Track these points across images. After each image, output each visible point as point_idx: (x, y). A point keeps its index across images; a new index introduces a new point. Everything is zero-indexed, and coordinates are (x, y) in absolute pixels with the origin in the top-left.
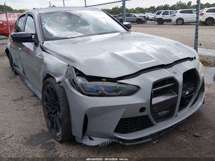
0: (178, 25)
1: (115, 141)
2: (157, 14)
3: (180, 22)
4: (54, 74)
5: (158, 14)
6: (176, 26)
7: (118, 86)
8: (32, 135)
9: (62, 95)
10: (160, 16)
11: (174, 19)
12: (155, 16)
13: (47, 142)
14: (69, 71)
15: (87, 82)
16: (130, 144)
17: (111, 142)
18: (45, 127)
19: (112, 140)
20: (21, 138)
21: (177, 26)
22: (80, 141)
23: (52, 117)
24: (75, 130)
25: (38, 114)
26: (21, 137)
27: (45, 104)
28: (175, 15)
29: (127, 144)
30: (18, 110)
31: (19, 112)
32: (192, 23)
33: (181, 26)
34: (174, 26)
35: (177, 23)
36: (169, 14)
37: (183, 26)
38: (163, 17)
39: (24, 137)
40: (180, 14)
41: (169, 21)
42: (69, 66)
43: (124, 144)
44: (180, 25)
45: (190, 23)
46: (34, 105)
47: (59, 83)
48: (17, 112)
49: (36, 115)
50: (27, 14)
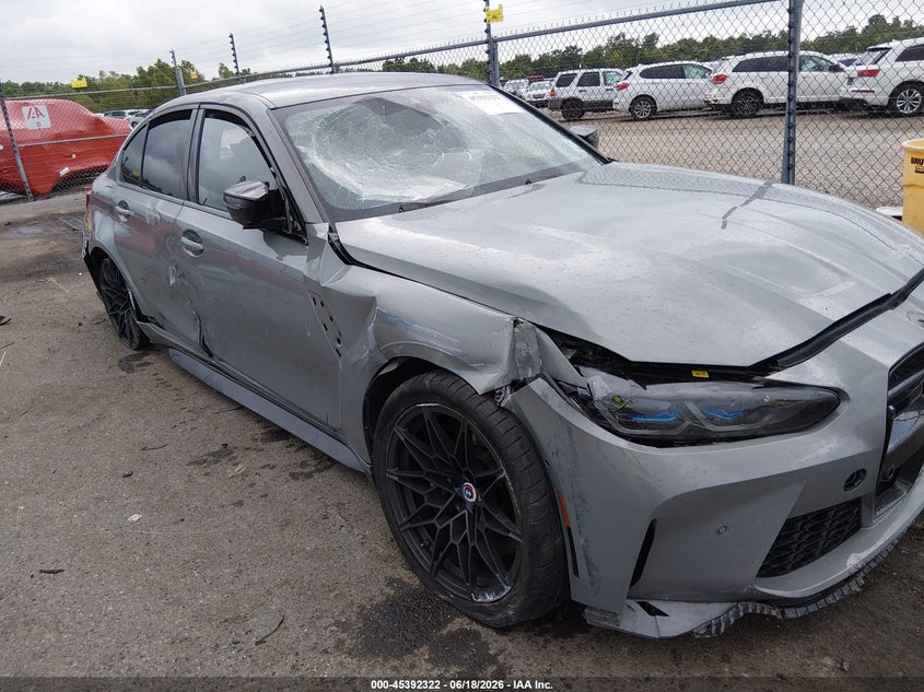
0: (636, 120)
1: (755, 609)
2: (558, 85)
3: (645, 109)
4: (455, 359)
5: (564, 82)
6: (631, 124)
7: (769, 395)
8: (362, 607)
9: (522, 447)
10: (571, 91)
11: (622, 100)
12: (553, 90)
13: (444, 632)
14: (519, 345)
15: (639, 390)
16: (801, 612)
17: (742, 614)
18: (395, 568)
19: (746, 608)
20: (326, 628)
21: (634, 126)
22: (606, 623)
23: (439, 528)
24: (592, 584)
25: (333, 511)
26: (324, 622)
27: (396, 478)
28: (624, 86)
29: (791, 614)
30: (240, 503)
31: (246, 511)
32: (680, 113)
33: (649, 125)
34: (623, 124)
35: (634, 115)
36: (602, 80)
37: (652, 123)
38: (580, 96)
39: (337, 624)
40: (642, 80)
41: (605, 106)
42: (516, 322)
43: (783, 613)
44: (644, 120)
45: (678, 110)
46: (294, 476)
47: (491, 394)
48: (239, 511)
49: (326, 518)
50: (199, 108)
